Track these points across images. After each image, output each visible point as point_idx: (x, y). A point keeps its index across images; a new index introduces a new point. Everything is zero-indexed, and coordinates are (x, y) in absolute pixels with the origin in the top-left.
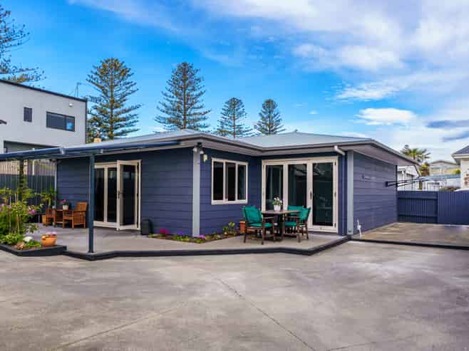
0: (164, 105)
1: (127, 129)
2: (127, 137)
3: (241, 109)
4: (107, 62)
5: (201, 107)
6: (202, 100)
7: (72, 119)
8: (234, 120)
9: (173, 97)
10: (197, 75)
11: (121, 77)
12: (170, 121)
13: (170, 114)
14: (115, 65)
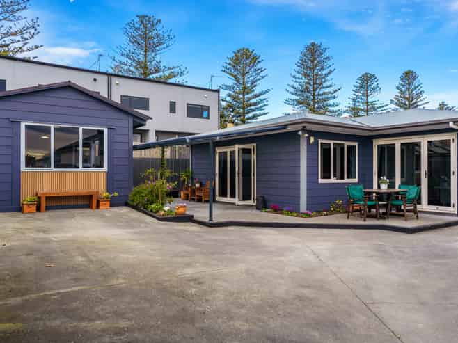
0: (293, 87)
1: (257, 113)
2: (258, 120)
3: (375, 84)
4: (239, 52)
5: (331, 86)
6: (332, 79)
7: (207, 109)
8: (367, 96)
9: (302, 79)
10: (326, 54)
11: (251, 65)
12: (299, 103)
13: (299, 95)
14: (246, 54)
